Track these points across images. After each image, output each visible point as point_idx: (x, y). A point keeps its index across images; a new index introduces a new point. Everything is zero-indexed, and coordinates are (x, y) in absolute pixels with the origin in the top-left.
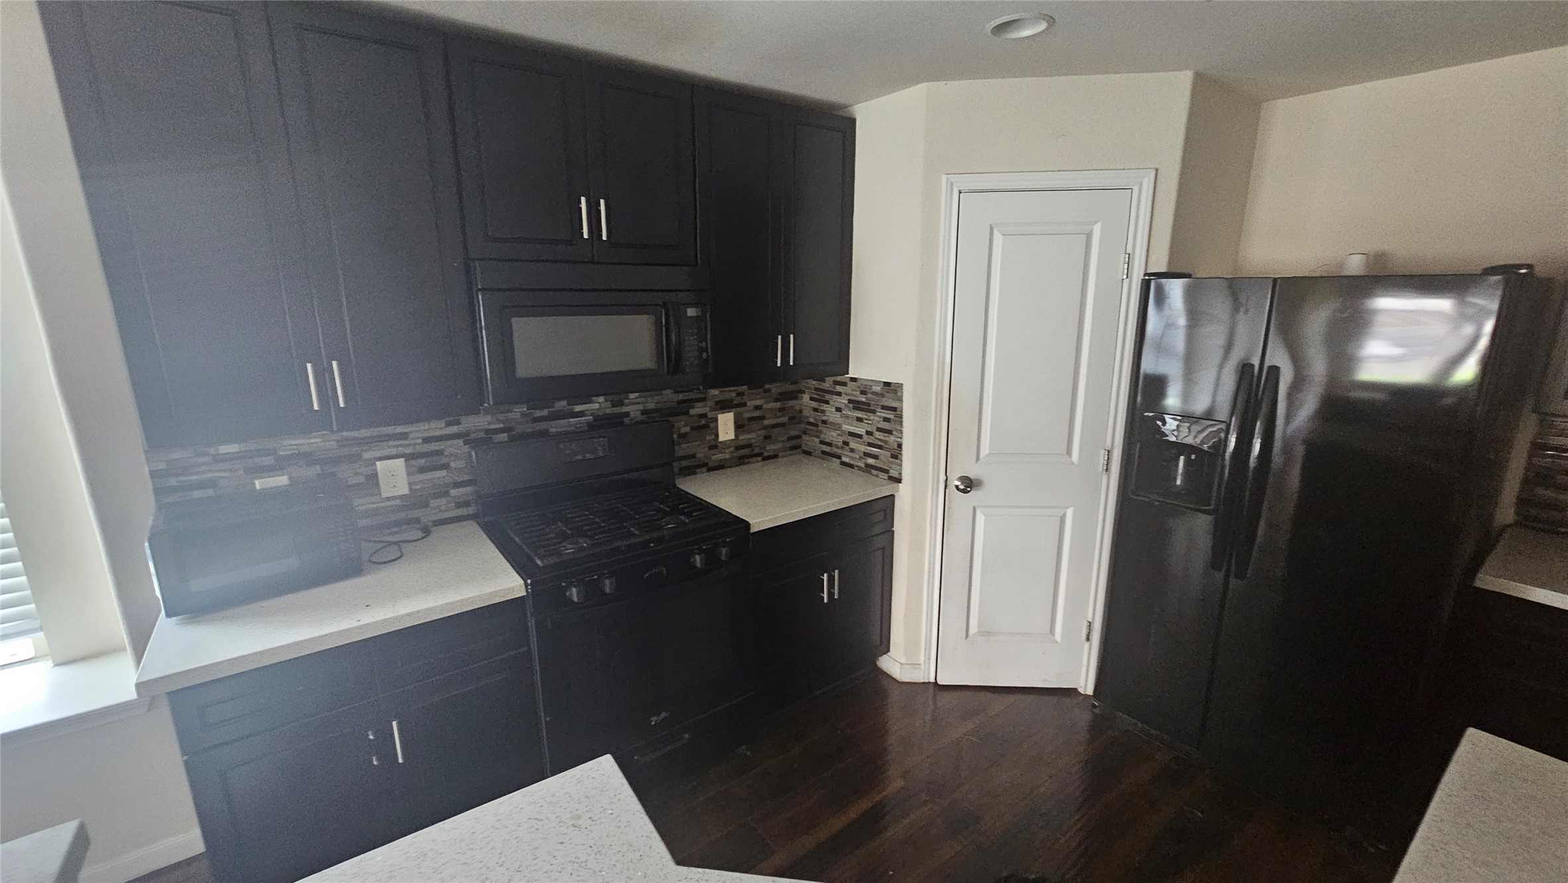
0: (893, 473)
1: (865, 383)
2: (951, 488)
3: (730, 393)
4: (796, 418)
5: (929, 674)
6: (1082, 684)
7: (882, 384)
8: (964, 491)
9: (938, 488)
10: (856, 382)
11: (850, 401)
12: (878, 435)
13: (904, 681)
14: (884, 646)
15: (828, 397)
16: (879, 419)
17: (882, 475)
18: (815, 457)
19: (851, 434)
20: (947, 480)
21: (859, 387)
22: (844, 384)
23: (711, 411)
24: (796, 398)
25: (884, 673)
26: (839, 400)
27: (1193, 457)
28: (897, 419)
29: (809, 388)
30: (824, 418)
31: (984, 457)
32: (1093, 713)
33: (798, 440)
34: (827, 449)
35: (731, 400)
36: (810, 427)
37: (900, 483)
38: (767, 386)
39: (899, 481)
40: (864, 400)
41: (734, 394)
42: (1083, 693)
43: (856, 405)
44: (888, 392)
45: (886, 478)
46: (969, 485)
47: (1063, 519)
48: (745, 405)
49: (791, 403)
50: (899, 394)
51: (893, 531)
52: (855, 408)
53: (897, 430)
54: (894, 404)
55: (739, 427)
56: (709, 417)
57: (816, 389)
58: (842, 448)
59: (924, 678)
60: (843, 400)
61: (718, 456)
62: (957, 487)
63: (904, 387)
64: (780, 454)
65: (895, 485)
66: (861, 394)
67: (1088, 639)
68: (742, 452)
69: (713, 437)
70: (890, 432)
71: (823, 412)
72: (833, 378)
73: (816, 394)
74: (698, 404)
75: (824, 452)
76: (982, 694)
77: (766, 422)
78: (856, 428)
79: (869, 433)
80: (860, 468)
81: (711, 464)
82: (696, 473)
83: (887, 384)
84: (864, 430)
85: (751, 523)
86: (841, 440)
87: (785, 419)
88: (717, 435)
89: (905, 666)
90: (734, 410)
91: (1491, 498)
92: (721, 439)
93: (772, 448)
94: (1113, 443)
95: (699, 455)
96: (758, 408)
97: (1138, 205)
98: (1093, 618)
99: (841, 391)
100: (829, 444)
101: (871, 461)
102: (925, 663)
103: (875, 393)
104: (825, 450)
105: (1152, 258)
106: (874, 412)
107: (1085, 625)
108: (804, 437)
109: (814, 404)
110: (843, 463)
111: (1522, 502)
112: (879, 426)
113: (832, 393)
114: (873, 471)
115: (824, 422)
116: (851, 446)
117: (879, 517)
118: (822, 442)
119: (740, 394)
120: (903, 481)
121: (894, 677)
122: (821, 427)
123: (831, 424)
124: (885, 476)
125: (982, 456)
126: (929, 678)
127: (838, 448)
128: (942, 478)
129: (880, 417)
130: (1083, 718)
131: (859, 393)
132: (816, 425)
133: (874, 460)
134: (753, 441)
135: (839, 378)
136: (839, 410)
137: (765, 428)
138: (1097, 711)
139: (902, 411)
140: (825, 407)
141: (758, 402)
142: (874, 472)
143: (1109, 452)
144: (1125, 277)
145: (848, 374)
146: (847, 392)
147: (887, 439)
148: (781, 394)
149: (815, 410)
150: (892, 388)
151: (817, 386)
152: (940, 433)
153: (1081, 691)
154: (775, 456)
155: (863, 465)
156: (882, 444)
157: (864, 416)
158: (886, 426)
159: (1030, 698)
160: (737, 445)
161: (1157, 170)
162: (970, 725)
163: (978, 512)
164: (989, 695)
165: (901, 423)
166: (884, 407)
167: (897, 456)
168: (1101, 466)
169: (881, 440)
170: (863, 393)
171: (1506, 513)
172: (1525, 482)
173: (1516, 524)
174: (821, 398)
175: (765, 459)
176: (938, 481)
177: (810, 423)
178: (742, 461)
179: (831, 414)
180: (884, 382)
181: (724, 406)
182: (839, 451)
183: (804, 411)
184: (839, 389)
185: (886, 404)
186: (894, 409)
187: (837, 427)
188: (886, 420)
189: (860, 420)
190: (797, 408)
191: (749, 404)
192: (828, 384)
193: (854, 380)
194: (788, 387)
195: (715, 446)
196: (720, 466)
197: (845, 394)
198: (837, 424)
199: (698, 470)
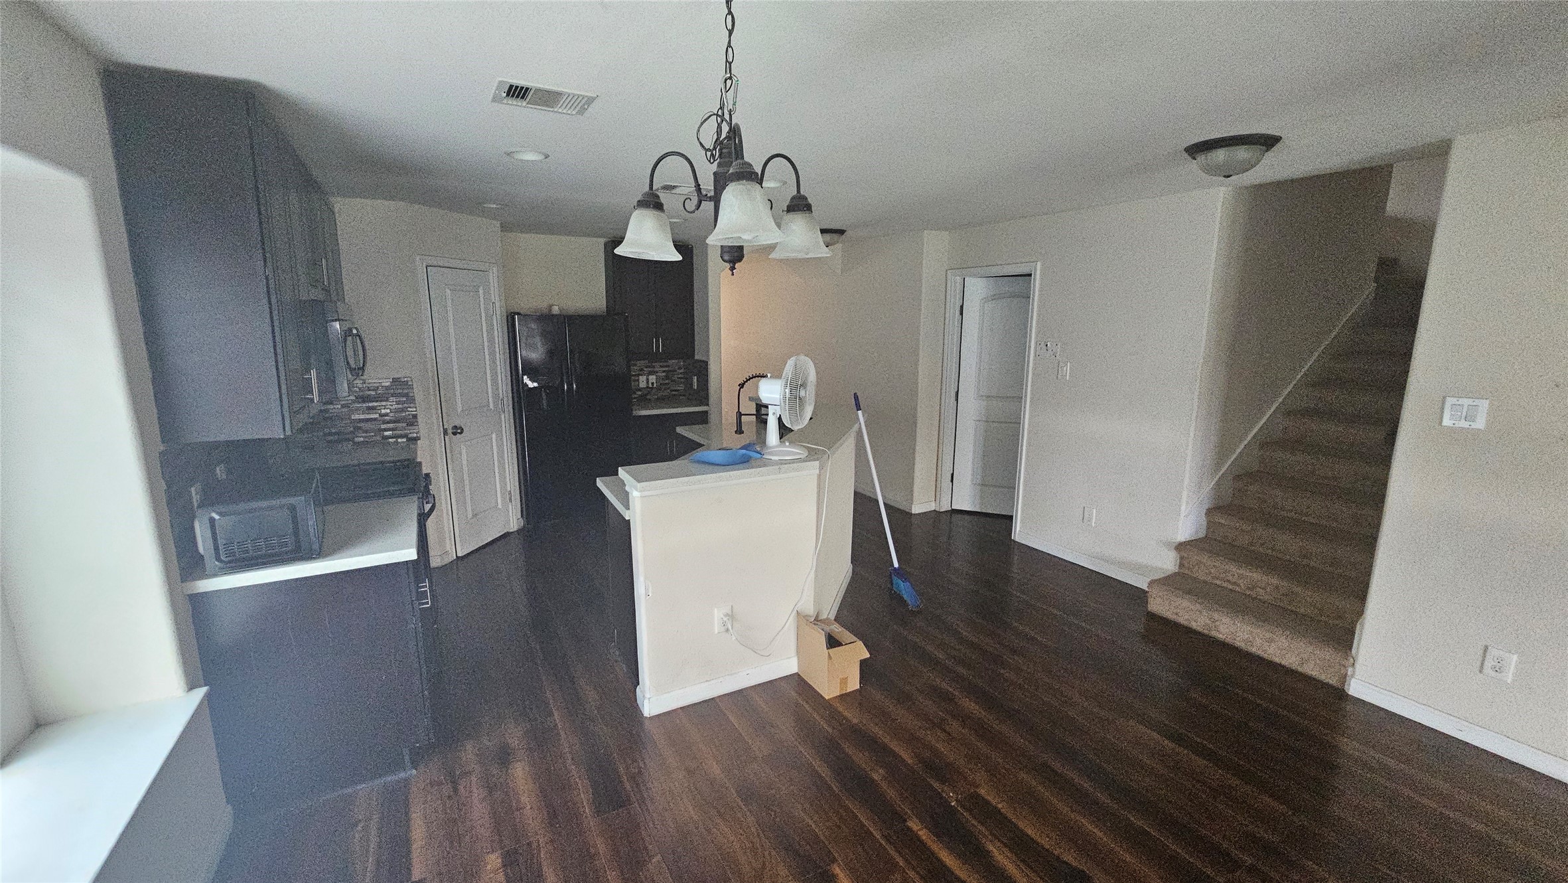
0: (413, 435)
1: (376, 382)
6: (512, 526)
7: (392, 380)
10: (364, 382)
11: (357, 398)
12: (392, 414)
16: (392, 404)
17: (400, 440)
19: (362, 420)
20: (445, 430)
21: (366, 386)
28: (409, 400)
37: (420, 440)
39: (418, 439)
40: (374, 393)
50: (410, 384)
53: (411, 407)
54: (405, 391)
58: (353, 433)
60: (350, 398)
63: (413, 379)
67: (511, 501)
70: (404, 410)
78: (369, 415)
79: (383, 415)
80: (376, 441)
83: (396, 379)
84: (378, 414)
86: (351, 427)
98: (511, 488)
102: (450, 549)
103: (386, 387)
106: (386, 400)
112: (393, 408)
114: (390, 440)
116: (364, 429)
120: (421, 438)
124: (405, 439)
128: (442, 430)
129: (393, 402)
131: (367, 390)
133: (391, 432)
136: (345, 406)
139: (413, 394)
142: (392, 440)
147: (402, 415)
150: (402, 382)
153: (512, 530)
155: (380, 439)
156: (398, 419)
157: (376, 405)
165: (413, 402)
166: (395, 395)
167: (413, 424)
169: (395, 417)
170: (372, 389)
180: (393, 378)
188: (399, 402)
189: (370, 408)
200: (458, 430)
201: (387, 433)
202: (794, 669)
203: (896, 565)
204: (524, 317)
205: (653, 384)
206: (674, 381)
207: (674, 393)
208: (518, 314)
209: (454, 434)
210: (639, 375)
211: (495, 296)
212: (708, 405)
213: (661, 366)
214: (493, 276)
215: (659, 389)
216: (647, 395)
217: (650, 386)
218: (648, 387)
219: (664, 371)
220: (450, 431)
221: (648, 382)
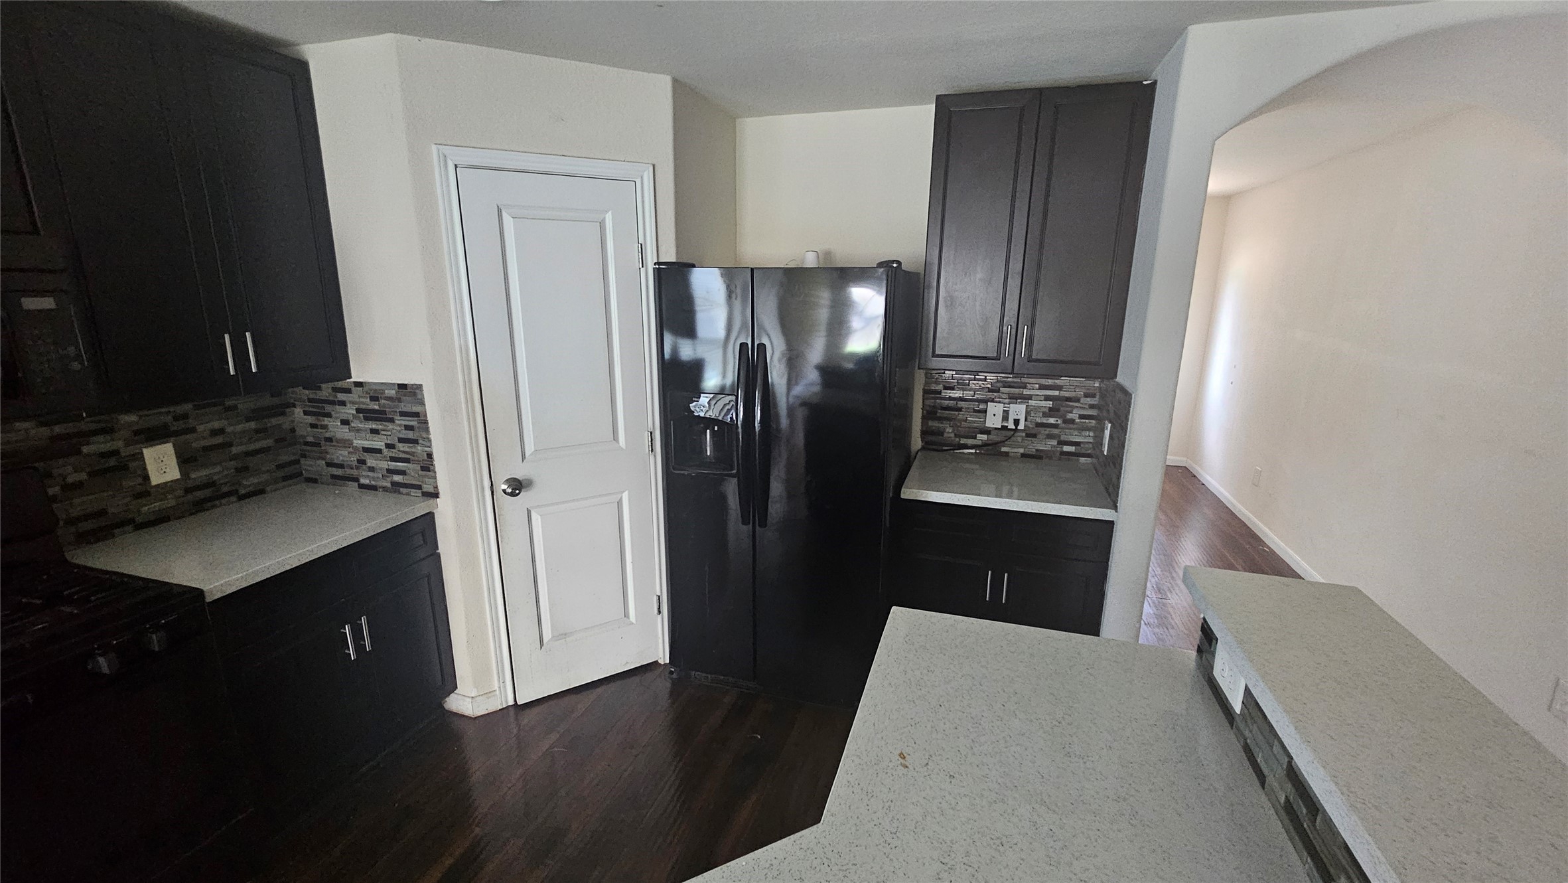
0: (428, 488)
1: (377, 388)
2: (499, 494)
3: (162, 416)
4: (288, 438)
5: (506, 697)
6: (661, 655)
7: (397, 387)
8: (513, 494)
9: (484, 496)
10: (363, 386)
11: (358, 411)
12: (401, 446)
13: (479, 715)
14: (451, 685)
15: (329, 408)
16: (399, 428)
17: (413, 492)
18: (322, 484)
19: (366, 450)
20: (492, 485)
21: (367, 393)
22: (348, 391)
23: (128, 443)
24: (283, 414)
25: (456, 714)
26: (343, 411)
27: (716, 428)
28: (422, 425)
29: (300, 400)
30: (327, 435)
31: (531, 454)
32: (671, 679)
33: (297, 466)
34: (339, 472)
35: (166, 426)
36: (309, 448)
37: (438, 497)
38: (228, 403)
39: (436, 495)
40: (376, 407)
41: (169, 418)
42: (663, 663)
43: (368, 414)
44: (405, 396)
45: (420, 495)
46: (517, 487)
47: (619, 504)
48: (193, 430)
49: (274, 421)
50: (419, 397)
51: (439, 554)
52: (366, 419)
53: (423, 438)
54: (415, 409)
55: (185, 460)
56: (123, 454)
57: (310, 400)
58: (357, 468)
59: (502, 704)
60: (350, 411)
61: (149, 508)
62: (504, 491)
63: (424, 388)
64: (268, 489)
65: (431, 501)
66: (371, 400)
67: (659, 612)
68: (200, 494)
69: (140, 480)
70: (415, 442)
71: (325, 427)
72: (331, 385)
73: (313, 407)
74: (101, 438)
75: (333, 477)
76: (566, 699)
77: (235, 450)
78: (373, 443)
79: (389, 446)
80: (385, 489)
81: (139, 520)
82: (113, 536)
83: (402, 387)
84: (383, 444)
85: (205, 589)
86: (354, 458)
87: (269, 442)
88: (146, 478)
89: (477, 699)
90: (172, 439)
91: (906, 432)
92: (155, 480)
93: (250, 482)
94: (654, 426)
95: (111, 510)
96: (215, 433)
97: (643, 197)
98: (661, 592)
99: (344, 399)
100: (341, 466)
101: (397, 478)
102: (500, 687)
103: (389, 398)
104: (336, 473)
105: (662, 249)
106: (392, 420)
107: (655, 599)
108: (303, 461)
109: (310, 419)
110: (362, 486)
111: (924, 433)
112: (402, 436)
113: (333, 403)
114: (401, 489)
115: (329, 440)
116: (369, 465)
117: (418, 540)
118: (329, 465)
119: (185, 416)
120: (441, 495)
121: (467, 715)
122: (325, 446)
123: (338, 441)
124: (419, 493)
125: (528, 453)
126: (507, 702)
127: (352, 469)
128: (487, 483)
129: (400, 425)
130: (663, 686)
131: (368, 400)
132: (319, 445)
133: (401, 477)
134: (215, 478)
135: (340, 384)
136: (345, 422)
137: (234, 458)
138: (674, 676)
139: (426, 416)
140: (326, 421)
141: (216, 425)
142: (403, 490)
143: (651, 433)
144: (641, 266)
145: (350, 377)
146: (351, 399)
147: (413, 450)
148: (254, 411)
149: (313, 426)
150: (409, 391)
151: (311, 396)
152: (476, 436)
153: (661, 662)
154: (262, 492)
155: (389, 485)
156: (408, 456)
157: (380, 427)
158: (410, 435)
159: (613, 686)
160: (184, 486)
161: (654, 166)
162: (554, 737)
163: (534, 515)
164: (573, 697)
165: (427, 430)
166: (403, 414)
167: (429, 468)
168: (647, 448)
169: (404, 452)
170: (374, 399)
171: (917, 442)
172: (923, 418)
173: (923, 448)
174: (320, 410)
175: (241, 498)
176: (483, 488)
177: (307, 444)
178: (199, 507)
179: (335, 428)
180: (398, 384)
181: (155, 436)
182: (355, 472)
183: (297, 429)
184: (341, 396)
185: (405, 409)
186: (417, 415)
187: (346, 444)
188: (408, 428)
189: (375, 432)
190: (287, 426)
191: (200, 428)
192: (325, 392)
193: (359, 384)
194: (267, 401)
195: (145, 491)
196: (160, 519)
197: (350, 402)
198: (349, 440)
199: (116, 531)
205: (1017, 422)
206: (1072, 421)
207: (1066, 448)
210: (986, 402)
212: (1115, 508)
213: (1042, 387)
215: (1031, 435)
216: (1002, 443)
217: (1011, 426)
218: (1004, 428)
219: (1047, 398)
221: (1005, 418)
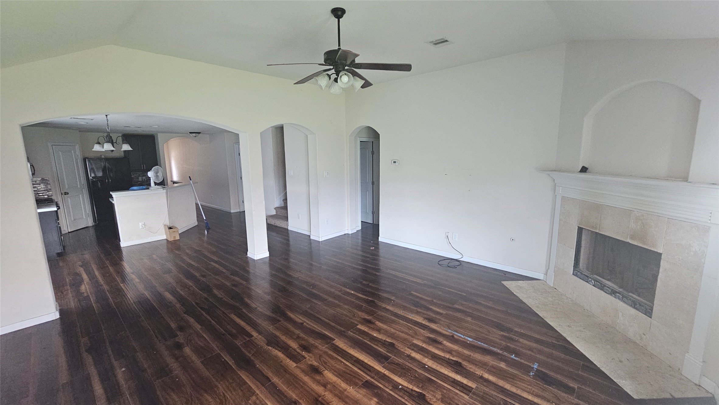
31: (67, 188)
98: (89, 212)
200: (66, 193)
201: (40, 194)
202: (165, 238)
203: (205, 219)
204: (90, 159)
208: (87, 158)
209: (65, 194)
210: (139, 177)
211: (78, 152)
214: (77, 147)
216: (142, 183)
218: (142, 181)
220: (63, 194)
221: (142, 179)
